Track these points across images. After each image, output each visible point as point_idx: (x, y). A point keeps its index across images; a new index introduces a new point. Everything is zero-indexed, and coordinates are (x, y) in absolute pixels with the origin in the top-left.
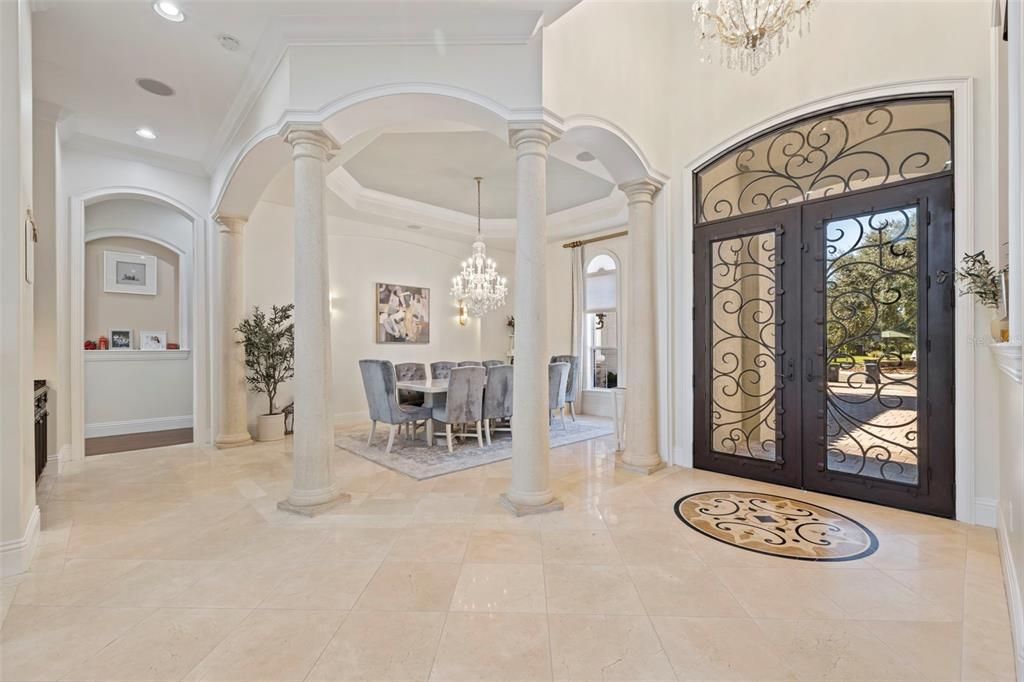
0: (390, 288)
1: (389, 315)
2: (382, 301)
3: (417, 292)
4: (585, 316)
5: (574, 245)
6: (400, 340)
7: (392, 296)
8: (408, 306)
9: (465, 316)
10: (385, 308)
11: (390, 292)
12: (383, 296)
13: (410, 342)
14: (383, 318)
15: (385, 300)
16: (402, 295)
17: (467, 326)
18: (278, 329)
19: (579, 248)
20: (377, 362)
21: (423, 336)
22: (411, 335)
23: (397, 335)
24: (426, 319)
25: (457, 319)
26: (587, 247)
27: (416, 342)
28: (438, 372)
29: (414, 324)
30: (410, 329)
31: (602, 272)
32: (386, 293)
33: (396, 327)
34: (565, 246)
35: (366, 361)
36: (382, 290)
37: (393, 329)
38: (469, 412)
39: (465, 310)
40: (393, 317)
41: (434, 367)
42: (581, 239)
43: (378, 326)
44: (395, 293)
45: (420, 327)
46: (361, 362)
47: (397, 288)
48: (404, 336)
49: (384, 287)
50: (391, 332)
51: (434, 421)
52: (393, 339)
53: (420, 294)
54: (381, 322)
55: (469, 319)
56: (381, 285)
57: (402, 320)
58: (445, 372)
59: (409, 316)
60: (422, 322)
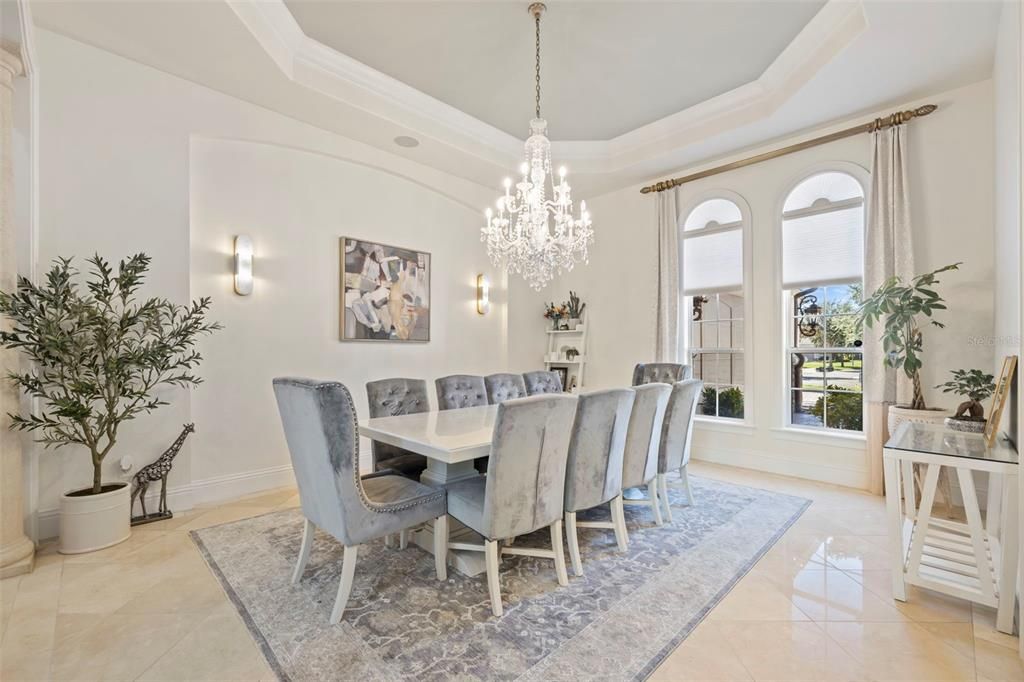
0: (365, 247)
1: (362, 294)
2: (350, 269)
3: (410, 257)
4: (681, 299)
5: (661, 188)
6: (382, 336)
7: (368, 260)
8: (395, 279)
9: (485, 301)
10: (356, 280)
11: (364, 253)
12: (351, 260)
13: (398, 340)
14: (351, 298)
15: (355, 267)
16: (384, 260)
17: (488, 315)
18: (116, 308)
19: (672, 191)
20: (307, 384)
21: (420, 331)
22: (399, 329)
23: (376, 326)
24: (424, 303)
25: (473, 304)
26: (685, 189)
27: (409, 340)
28: (450, 395)
29: (405, 311)
30: (398, 317)
31: (712, 228)
32: (356, 255)
33: (373, 314)
34: (645, 191)
35: (285, 381)
36: (349, 249)
37: (369, 318)
38: (538, 505)
39: (485, 291)
40: (368, 297)
41: (442, 385)
42: (676, 176)
43: (344, 312)
44: (373, 256)
45: (415, 314)
46: (275, 382)
47: (376, 248)
48: (388, 329)
49: (354, 244)
50: (365, 321)
51: (452, 521)
52: (368, 334)
53: (416, 261)
54: (348, 304)
55: (491, 306)
56: (348, 241)
57: (385, 302)
58: (462, 394)
59: (397, 296)
60: (418, 308)
